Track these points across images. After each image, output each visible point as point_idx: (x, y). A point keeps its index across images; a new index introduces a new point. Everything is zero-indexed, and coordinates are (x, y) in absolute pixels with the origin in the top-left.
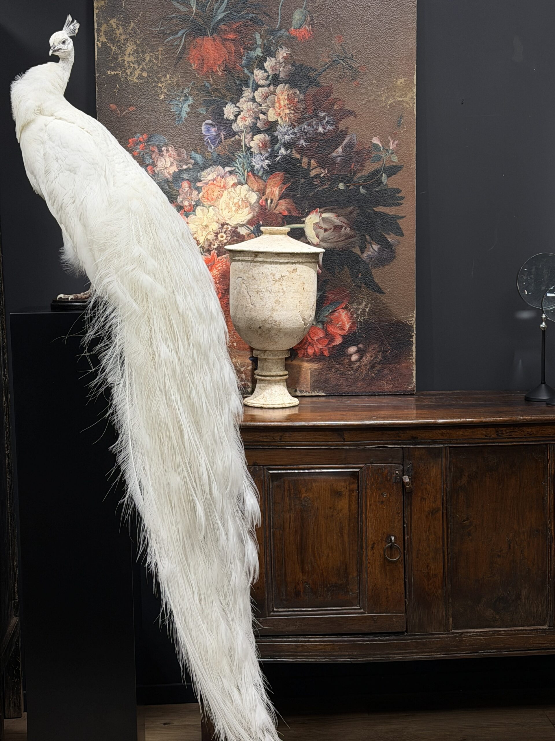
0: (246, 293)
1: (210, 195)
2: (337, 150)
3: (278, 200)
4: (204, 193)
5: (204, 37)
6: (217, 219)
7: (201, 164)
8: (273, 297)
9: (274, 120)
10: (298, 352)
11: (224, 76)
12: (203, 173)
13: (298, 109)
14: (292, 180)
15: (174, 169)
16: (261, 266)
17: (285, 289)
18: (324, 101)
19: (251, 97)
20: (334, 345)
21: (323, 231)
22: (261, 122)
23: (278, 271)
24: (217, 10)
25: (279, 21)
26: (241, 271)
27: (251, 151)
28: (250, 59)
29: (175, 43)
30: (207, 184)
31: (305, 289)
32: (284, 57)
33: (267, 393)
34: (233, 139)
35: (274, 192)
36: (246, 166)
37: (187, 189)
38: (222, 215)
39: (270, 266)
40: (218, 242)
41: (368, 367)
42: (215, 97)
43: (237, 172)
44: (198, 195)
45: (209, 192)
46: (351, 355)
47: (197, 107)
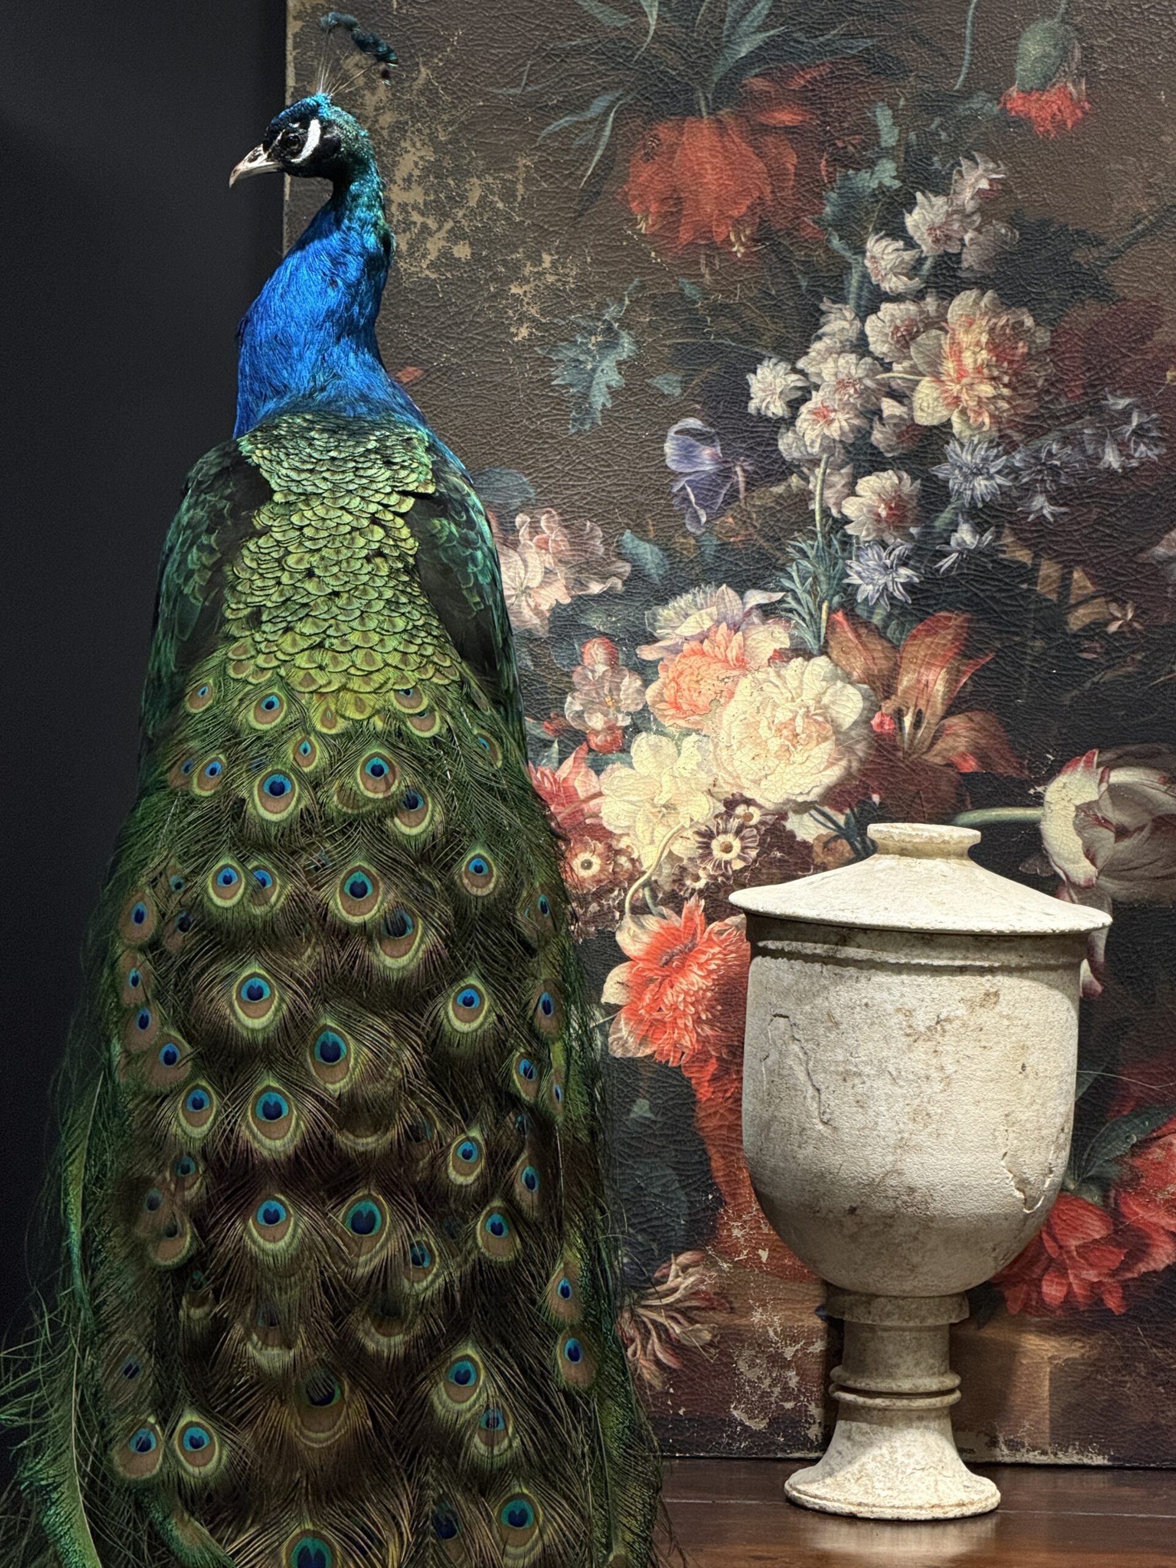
0: (802, 1077)
1: (686, 693)
2: (1173, 534)
3: (944, 718)
4: (665, 685)
5: (684, 121)
6: (711, 780)
7: (657, 580)
8: (905, 1097)
9: (935, 423)
10: (1007, 1294)
11: (754, 259)
12: (665, 613)
13: (1029, 383)
14: (998, 645)
15: (557, 594)
16: (863, 980)
17: (950, 1069)
18: (1125, 356)
19: (852, 334)
20: (1144, 1270)
21: (1109, 835)
22: (887, 429)
23: (928, 998)
24: (736, 23)
25: (966, 63)
26: (786, 993)
27: (845, 535)
28: (851, 200)
29: (578, 142)
30: (675, 650)
31: (1028, 1069)
32: (980, 192)
33: (874, 1459)
34: (779, 489)
35: (927, 685)
36: (824, 587)
37: (601, 668)
38: (730, 768)
39: (896, 979)
40: (710, 867)
42: (718, 335)
43: (791, 611)
44: (641, 692)
45: (685, 682)
47: (650, 369)
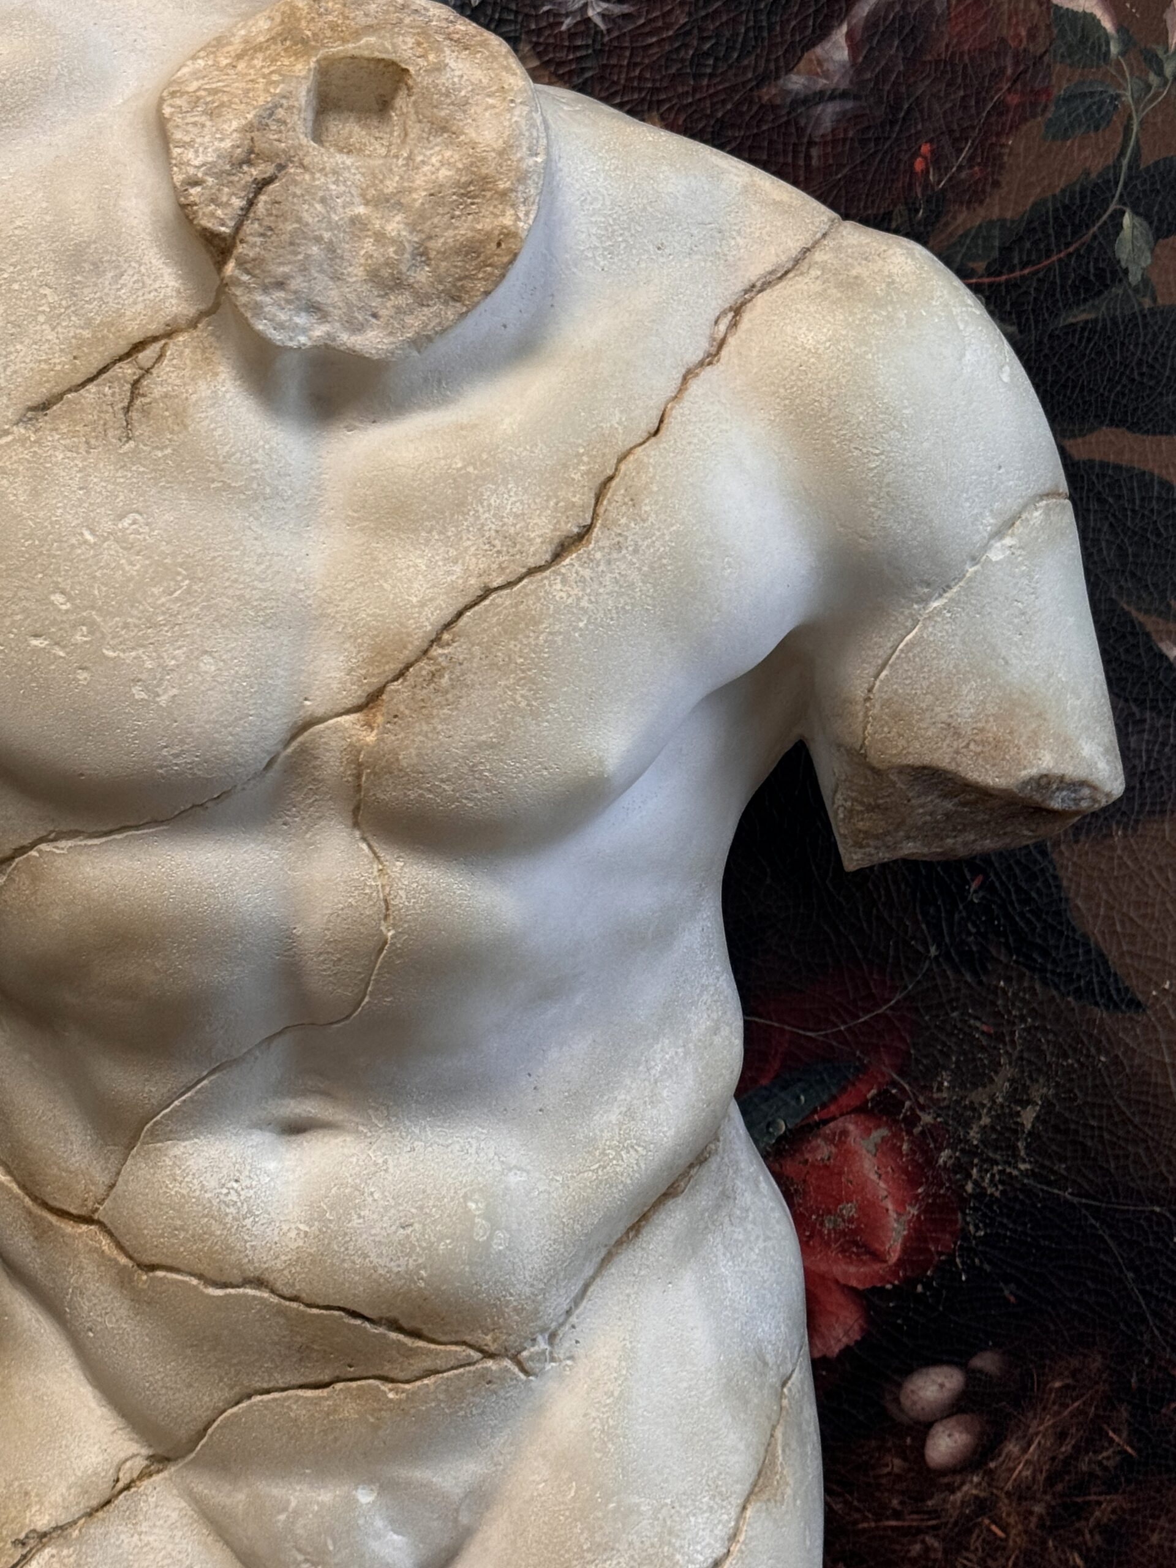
2: (818, 50)
41: (1038, 1509)
46: (923, 1429)
